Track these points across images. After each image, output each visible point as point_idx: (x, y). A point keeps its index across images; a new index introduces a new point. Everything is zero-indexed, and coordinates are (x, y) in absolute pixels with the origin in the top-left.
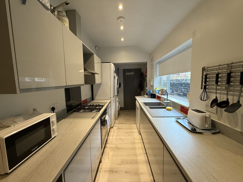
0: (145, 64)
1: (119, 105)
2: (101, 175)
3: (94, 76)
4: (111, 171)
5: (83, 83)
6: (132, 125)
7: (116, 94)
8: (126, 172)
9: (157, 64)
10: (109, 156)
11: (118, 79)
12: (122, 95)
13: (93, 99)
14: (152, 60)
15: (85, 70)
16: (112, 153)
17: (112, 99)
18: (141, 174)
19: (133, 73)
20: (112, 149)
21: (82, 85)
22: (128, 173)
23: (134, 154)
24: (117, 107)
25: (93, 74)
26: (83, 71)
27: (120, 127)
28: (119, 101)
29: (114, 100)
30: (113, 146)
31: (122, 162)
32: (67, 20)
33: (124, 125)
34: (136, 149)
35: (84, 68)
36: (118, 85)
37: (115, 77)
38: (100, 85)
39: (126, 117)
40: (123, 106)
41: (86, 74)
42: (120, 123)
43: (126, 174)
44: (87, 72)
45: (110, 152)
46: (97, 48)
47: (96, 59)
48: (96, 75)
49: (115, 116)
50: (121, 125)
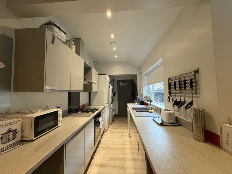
0: (135, 76)
1: (113, 111)
2: (93, 167)
3: (92, 84)
4: (101, 165)
5: (82, 89)
6: (124, 130)
7: (110, 101)
8: (114, 167)
9: (144, 75)
10: (101, 154)
11: (112, 88)
12: (116, 102)
13: (90, 105)
14: (141, 72)
15: (84, 80)
16: (104, 151)
17: (107, 105)
18: (127, 168)
19: (126, 84)
20: (104, 149)
21: (81, 91)
22: (115, 168)
23: (123, 153)
24: (111, 114)
25: (91, 83)
26: (83, 80)
27: (113, 131)
28: (113, 108)
29: (109, 107)
30: (105, 146)
31: (111, 159)
32: (74, 47)
33: (116, 129)
34: (125, 149)
35: (84, 79)
36: (112, 93)
37: (109, 87)
38: (96, 92)
39: (119, 123)
40: (117, 113)
41: (86, 83)
42: (114, 128)
43: (114, 168)
44: (86, 81)
45: (102, 151)
46: (95, 63)
47: (94, 72)
48: (93, 84)
49: (109, 121)
50: (114, 130)
